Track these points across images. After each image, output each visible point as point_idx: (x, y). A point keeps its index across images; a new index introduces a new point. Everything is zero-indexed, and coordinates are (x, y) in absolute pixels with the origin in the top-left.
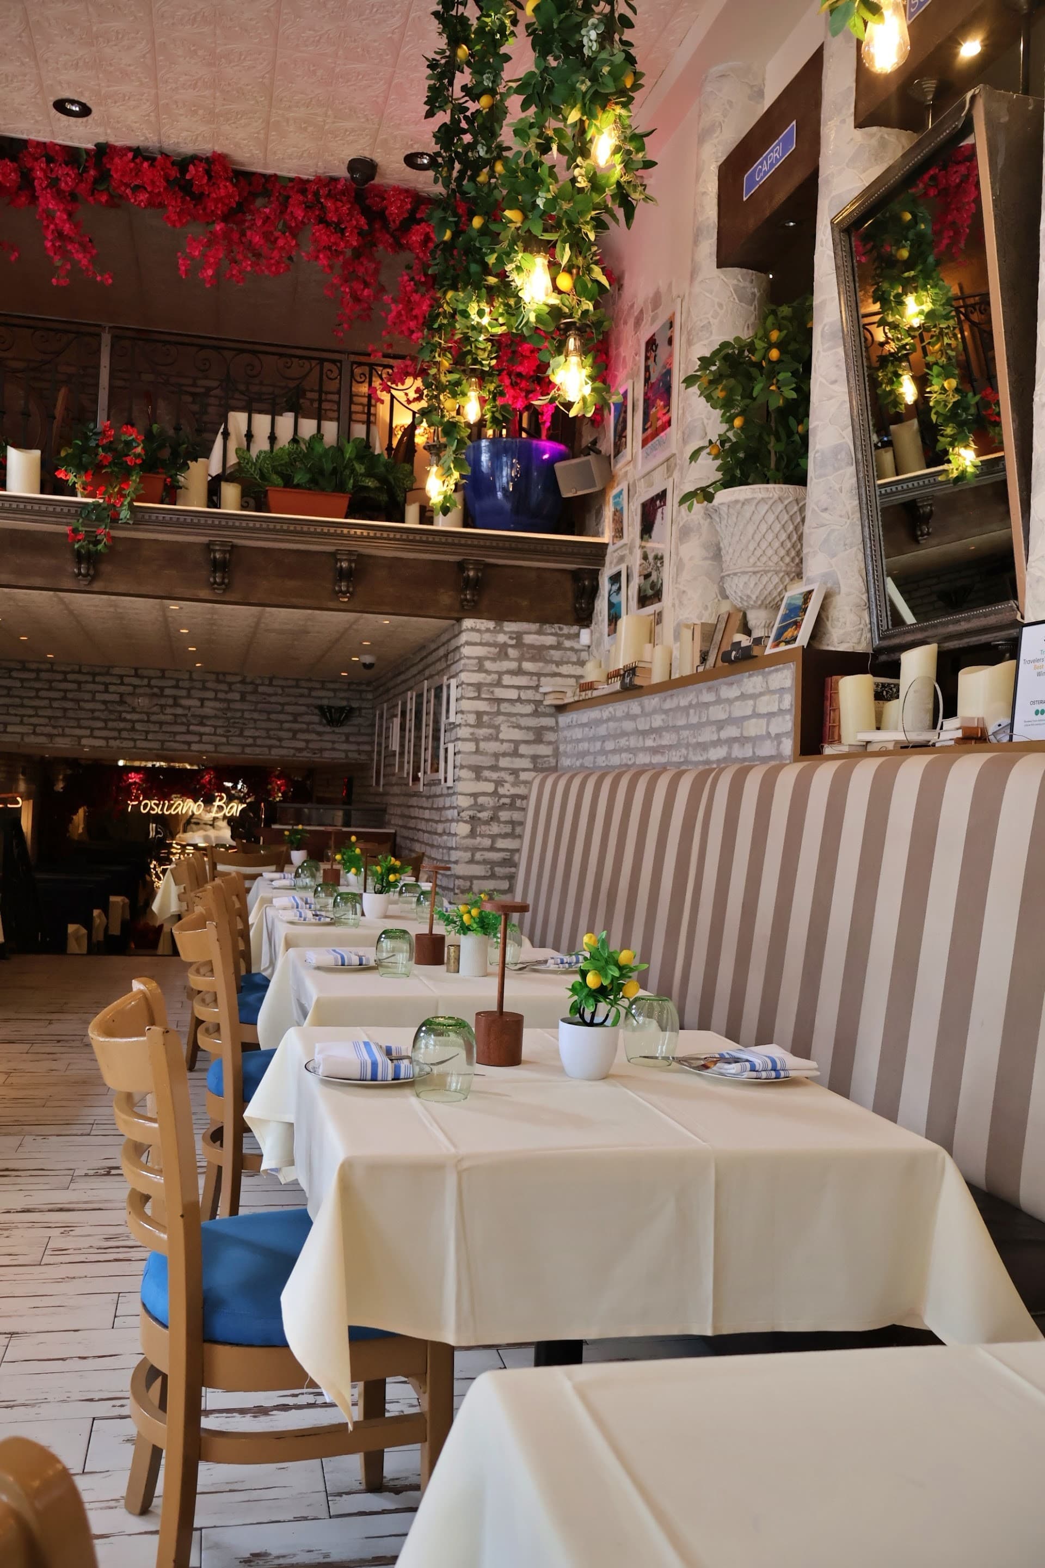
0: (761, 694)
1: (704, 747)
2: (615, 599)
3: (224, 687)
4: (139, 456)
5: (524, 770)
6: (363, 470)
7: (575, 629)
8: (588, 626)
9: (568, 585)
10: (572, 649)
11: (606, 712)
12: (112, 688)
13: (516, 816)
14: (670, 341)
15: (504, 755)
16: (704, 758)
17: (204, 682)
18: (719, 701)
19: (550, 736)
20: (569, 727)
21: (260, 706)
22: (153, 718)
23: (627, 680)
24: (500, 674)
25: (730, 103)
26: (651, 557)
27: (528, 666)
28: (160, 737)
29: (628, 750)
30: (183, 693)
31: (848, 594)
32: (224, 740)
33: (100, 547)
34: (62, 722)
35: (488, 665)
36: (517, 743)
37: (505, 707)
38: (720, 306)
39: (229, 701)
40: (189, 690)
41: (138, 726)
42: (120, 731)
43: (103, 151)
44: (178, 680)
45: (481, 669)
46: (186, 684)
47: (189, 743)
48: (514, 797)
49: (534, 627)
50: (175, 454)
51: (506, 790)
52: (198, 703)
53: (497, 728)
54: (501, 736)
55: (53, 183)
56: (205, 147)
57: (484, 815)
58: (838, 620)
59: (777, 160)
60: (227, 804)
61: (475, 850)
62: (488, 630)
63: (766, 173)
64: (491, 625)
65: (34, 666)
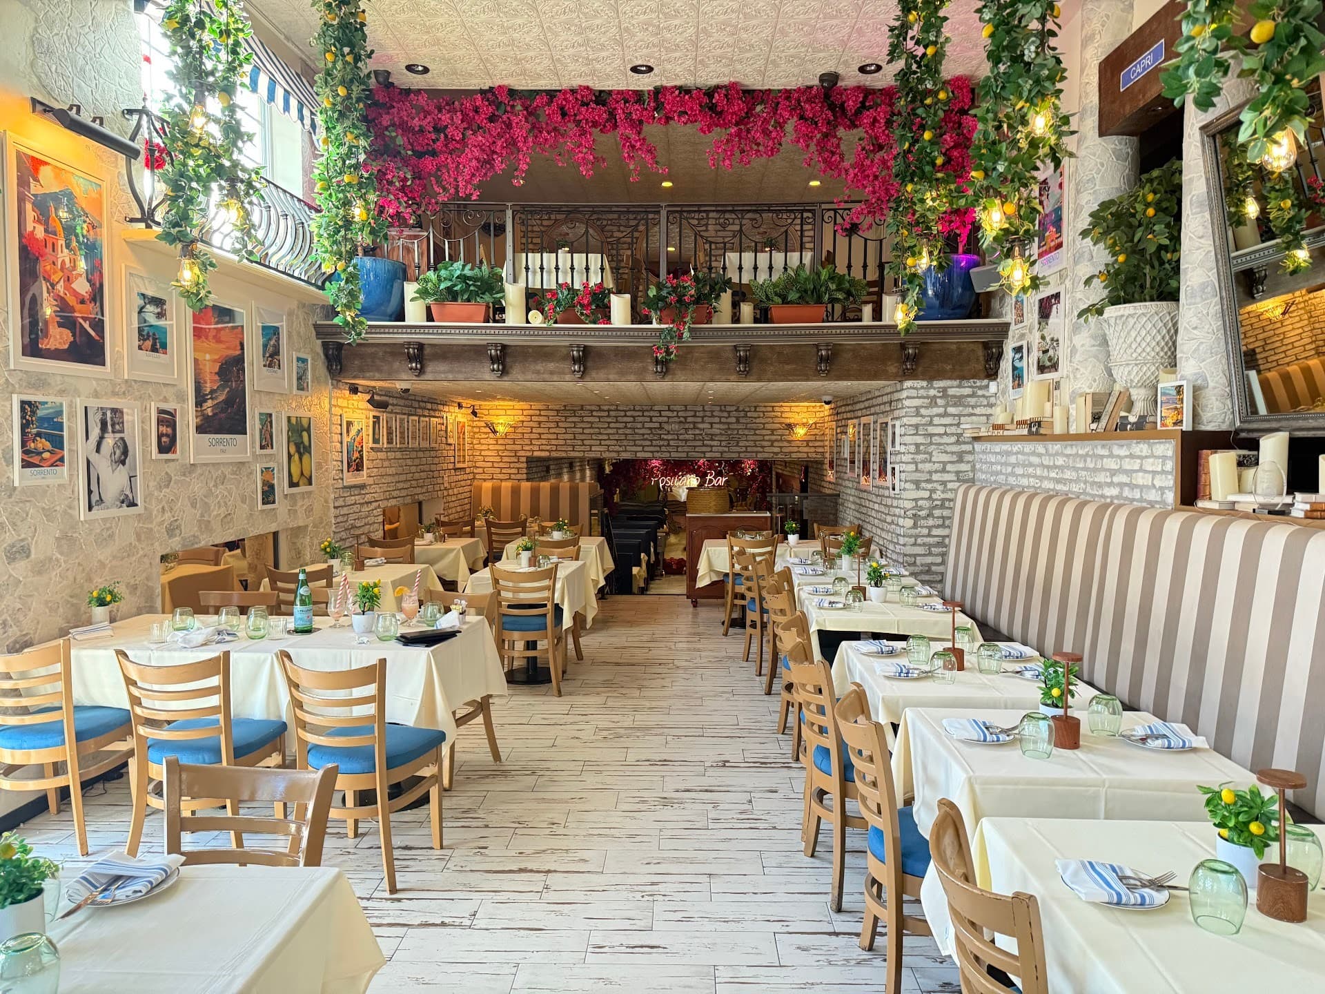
0: (1146, 457)
1: (1100, 485)
2: (1017, 364)
3: (726, 414)
4: (692, 296)
5: (950, 481)
6: (834, 287)
7: (985, 382)
8: (995, 379)
9: (980, 352)
10: (983, 396)
11: (1017, 447)
12: (654, 419)
13: (946, 513)
14: (1061, 186)
15: (936, 472)
16: (1100, 492)
17: (712, 411)
18: (1111, 456)
19: (969, 458)
20: (984, 452)
21: (749, 426)
22: (681, 437)
23: (1034, 429)
24: (932, 417)
25: (1107, 16)
26: (1048, 339)
27: (951, 410)
28: (686, 449)
29: (1035, 476)
30: (699, 420)
31: (1214, 388)
32: (726, 449)
33: (672, 356)
34: (625, 443)
35: (923, 411)
36: (945, 463)
37: (936, 439)
38: (1102, 165)
39: (729, 423)
40: (703, 417)
41: (672, 443)
42: (660, 446)
43: (658, 92)
44: (695, 411)
45: (918, 414)
46: (701, 414)
47: (704, 453)
48: (943, 500)
49: (956, 383)
50: (712, 289)
51: (938, 495)
52: (709, 426)
53: (930, 454)
54: (933, 459)
55: (628, 115)
56: (725, 80)
57: (923, 513)
58: (1207, 406)
59: (1149, 66)
60: (715, 478)
61: (917, 537)
62: (922, 388)
63: (1139, 74)
64: (924, 383)
65: (606, 408)
